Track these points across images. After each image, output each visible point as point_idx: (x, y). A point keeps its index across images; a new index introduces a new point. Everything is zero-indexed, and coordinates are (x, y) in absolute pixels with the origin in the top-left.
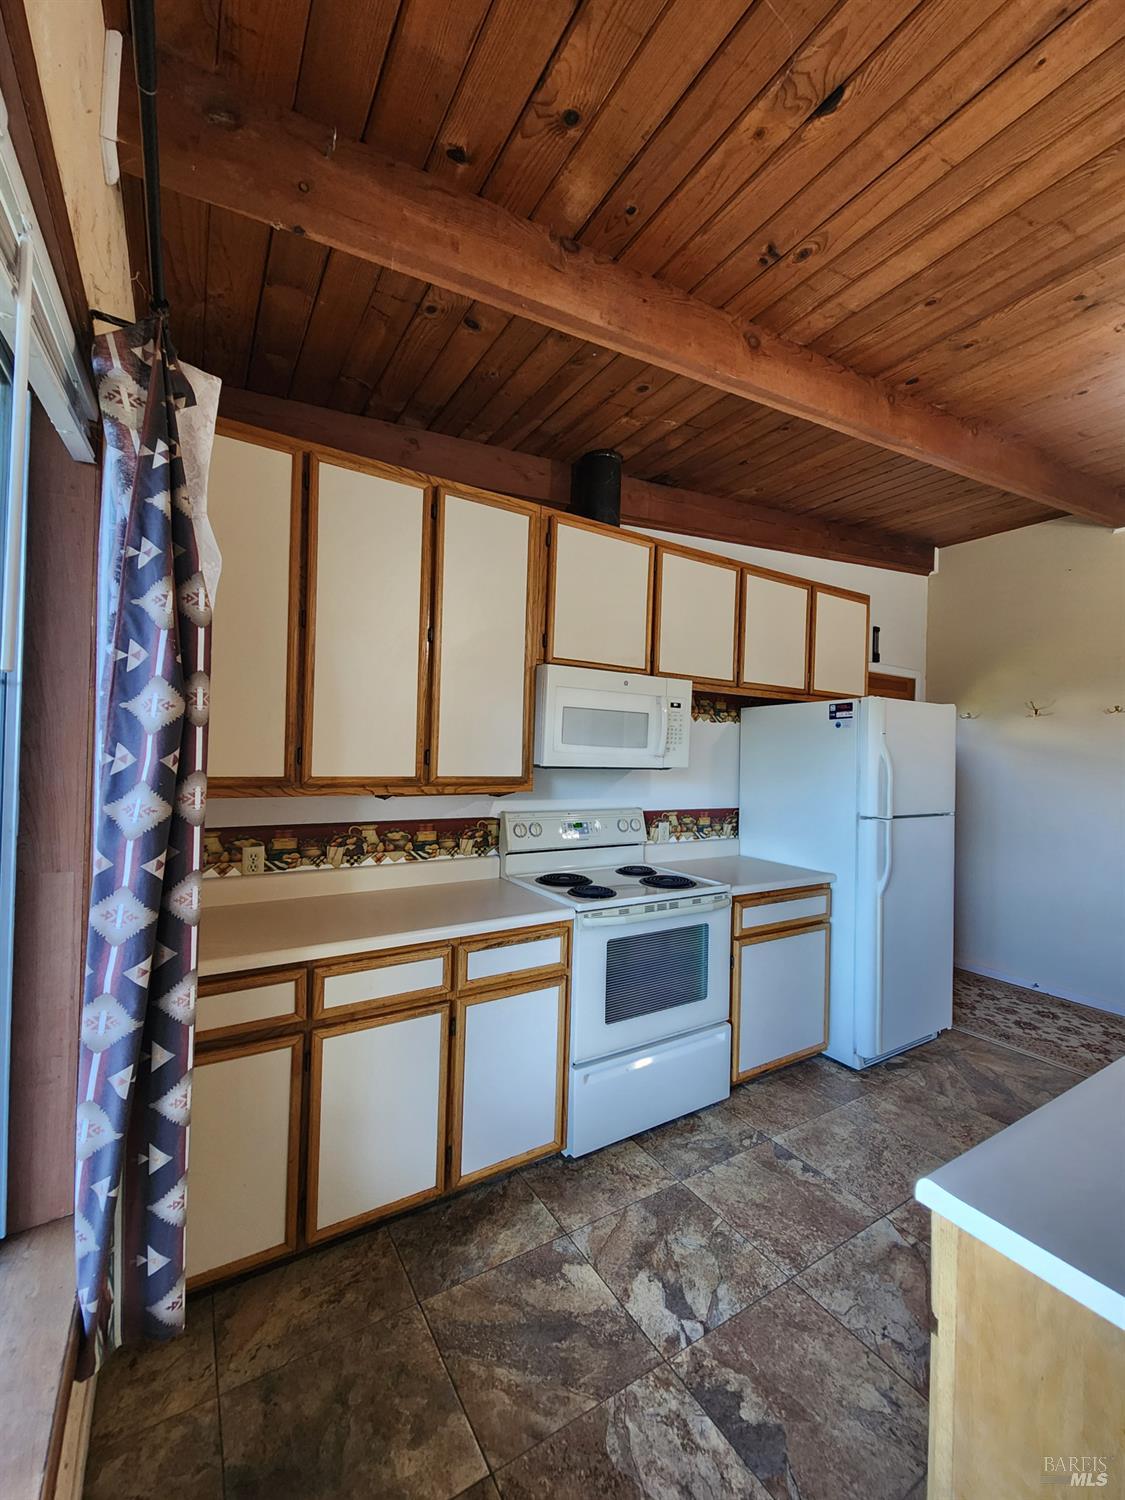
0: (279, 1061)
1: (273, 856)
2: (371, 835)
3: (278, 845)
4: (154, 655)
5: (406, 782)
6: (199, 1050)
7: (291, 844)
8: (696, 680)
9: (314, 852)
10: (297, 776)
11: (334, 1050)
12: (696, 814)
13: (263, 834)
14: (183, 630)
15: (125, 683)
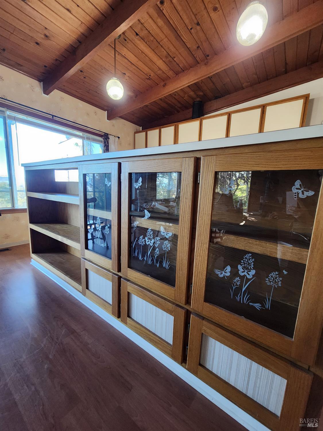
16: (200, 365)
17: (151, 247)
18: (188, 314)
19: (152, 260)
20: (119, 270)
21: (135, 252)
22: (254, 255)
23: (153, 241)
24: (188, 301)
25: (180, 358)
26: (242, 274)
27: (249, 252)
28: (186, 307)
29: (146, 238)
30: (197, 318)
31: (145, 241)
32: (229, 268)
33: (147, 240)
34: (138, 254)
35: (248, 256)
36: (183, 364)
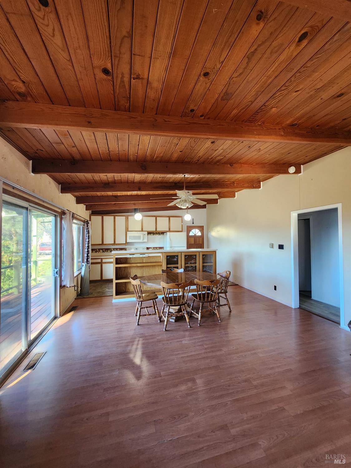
0: (99, 265)
1: (103, 251)
2: (112, 249)
3: (103, 250)
4: (87, 238)
5: (113, 244)
6: (91, 263)
7: (105, 250)
8: (147, 231)
9: (107, 251)
10: (102, 244)
11: (104, 265)
12: (156, 248)
13: (102, 249)
14: (89, 236)
15: (86, 239)
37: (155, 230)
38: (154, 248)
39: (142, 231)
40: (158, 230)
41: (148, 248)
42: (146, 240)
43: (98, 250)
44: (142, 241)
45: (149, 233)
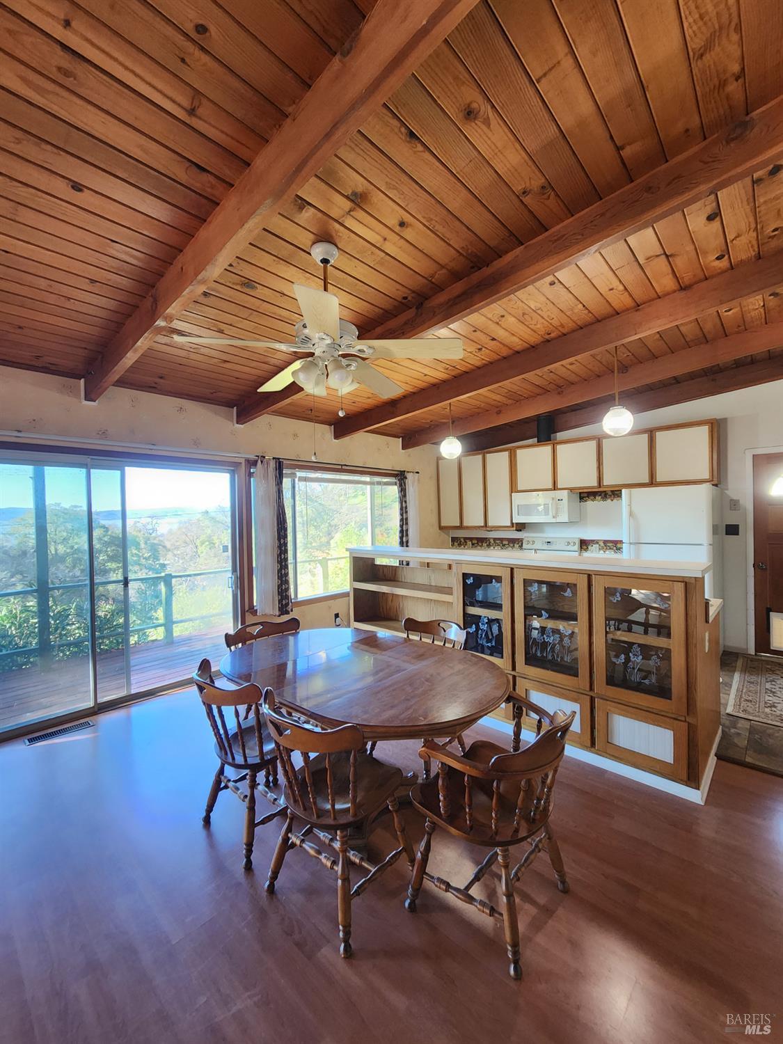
1: (473, 544)
2: (492, 541)
5: (482, 527)
7: (475, 542)
10: (461, 527)
13: (471, 539)
16: (608, 742)
17: (550, 643)
18: (592, 700)
19: (553, 655)
20: (514, 668)
21: (532, 649)
22: (640, 645)
23: (552, 638)
24: (591, 689)
25: (589, 743)
26: (633, 660)
27: (636, 644)
28: (591, 694)
29: (545, 636)
30: (601, 701)
31: (544, 638)
32: (623, 656)
33: (546, 638)
34: (536, 651)
35: (635, 646)
36: (593, 749)
37: (595, 484)
38: (605, 542)
39: (555, 488)
40: (606, 482)
41: (584, 544)
42: (564, 518)
43: (462, 540)
44: (554, 521)
45: (585, 495)
